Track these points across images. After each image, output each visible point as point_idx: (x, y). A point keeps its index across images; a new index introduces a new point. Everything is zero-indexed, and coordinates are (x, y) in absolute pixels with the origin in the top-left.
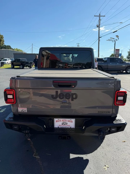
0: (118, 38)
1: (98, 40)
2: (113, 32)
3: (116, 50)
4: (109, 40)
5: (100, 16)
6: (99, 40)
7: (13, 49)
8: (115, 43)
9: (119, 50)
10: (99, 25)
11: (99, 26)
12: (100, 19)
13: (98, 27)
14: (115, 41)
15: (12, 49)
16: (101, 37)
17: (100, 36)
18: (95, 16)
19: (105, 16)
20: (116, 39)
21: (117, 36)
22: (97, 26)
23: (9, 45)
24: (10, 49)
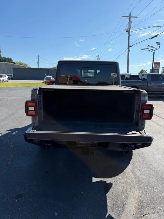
0: (159, 47)
1: (127, 50)
2: (151, 38)
3: (155, 63)
4: (145, 49)
5: (130, 17)
6: (129, 51)
7: (15, 62)
8: (154, 53)
9: (159, 63)
10: (129, 29)
11: (129, 31)
12: (130, 21)
13: (128, 33)
14: (154, 51)
15: (13, 62)
16: (132, 46)
17: (130, 45)
18: (123, 17)
19: (137, 17)
20: (156, 48)
21: (158, 43)
22: (127, 30)
23: (10, 58)
24: (11, 62)
